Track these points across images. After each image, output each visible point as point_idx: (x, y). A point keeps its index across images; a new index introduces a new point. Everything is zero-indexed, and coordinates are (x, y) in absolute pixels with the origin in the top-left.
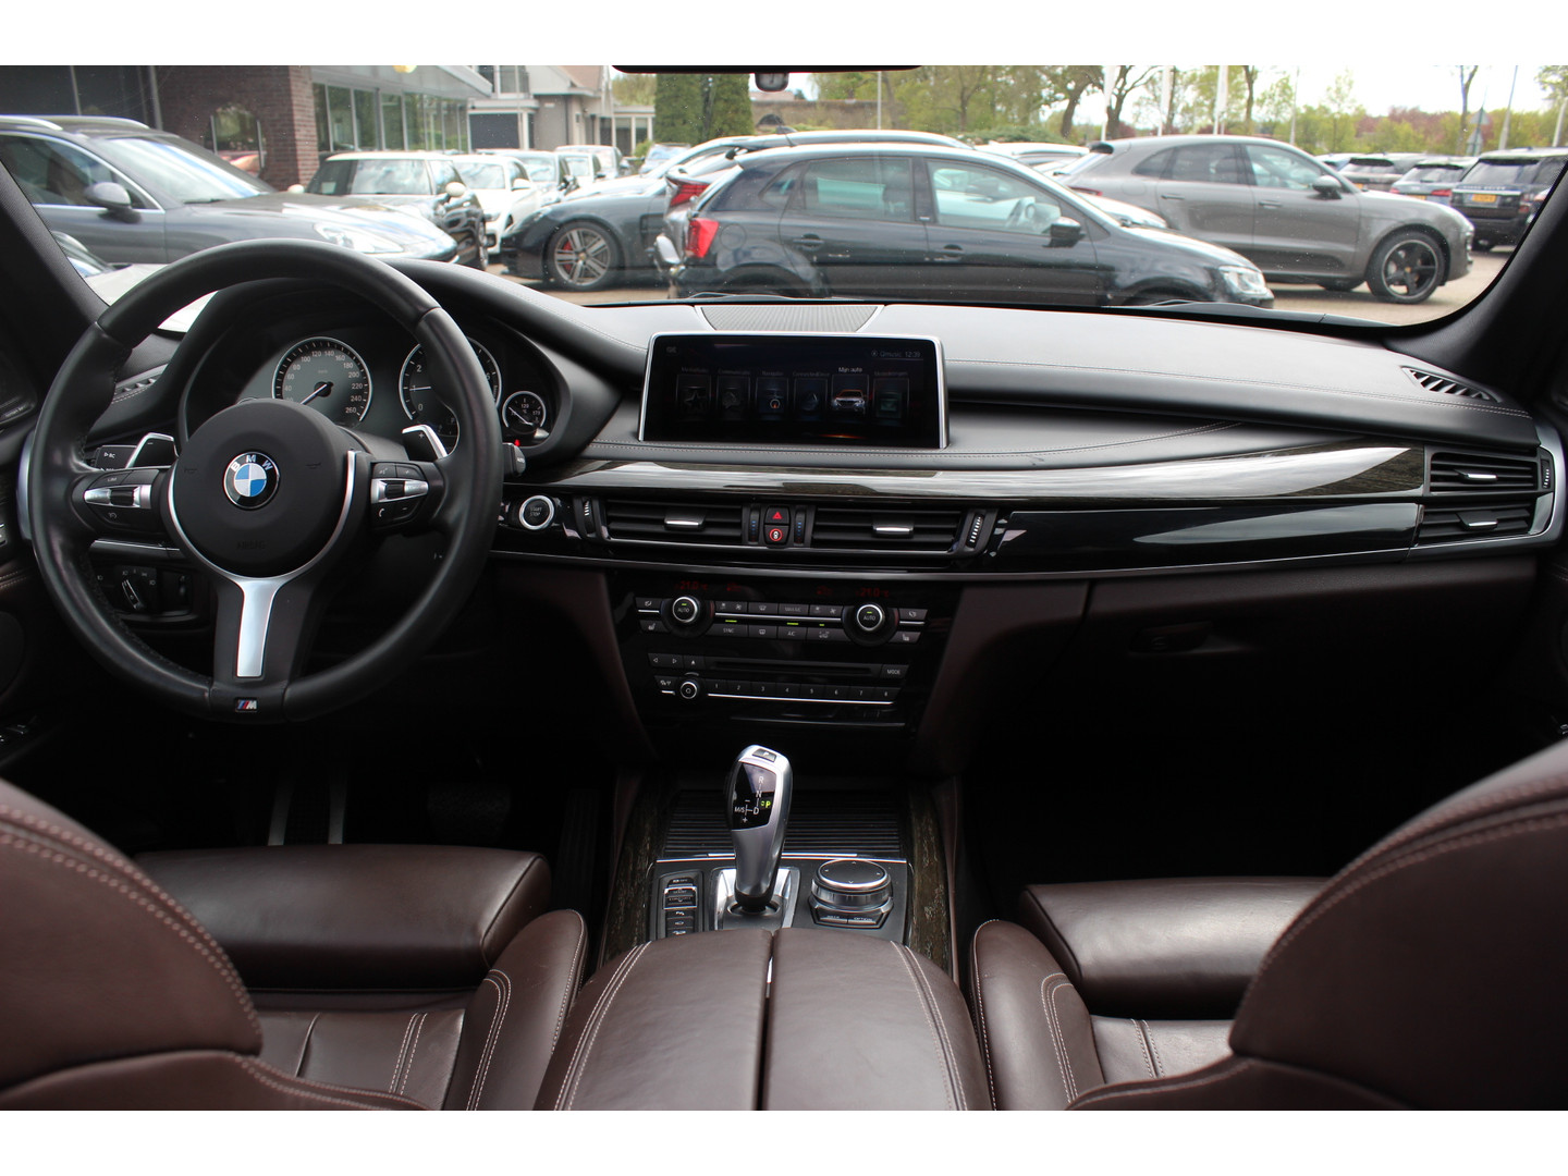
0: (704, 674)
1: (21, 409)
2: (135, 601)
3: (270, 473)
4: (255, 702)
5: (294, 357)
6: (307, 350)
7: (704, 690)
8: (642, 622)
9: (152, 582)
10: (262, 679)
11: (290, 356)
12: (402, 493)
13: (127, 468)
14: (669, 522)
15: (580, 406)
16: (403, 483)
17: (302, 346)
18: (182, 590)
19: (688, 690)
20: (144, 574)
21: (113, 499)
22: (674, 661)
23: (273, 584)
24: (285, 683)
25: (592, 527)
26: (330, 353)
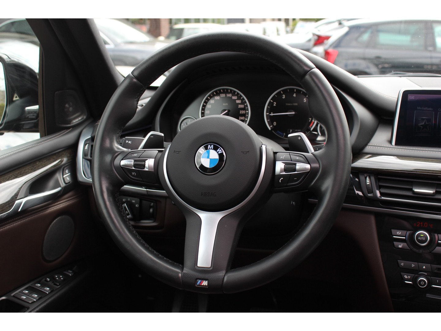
0: (430, 274)
1: (80, 118)
2: (128, 214)
3: (221, 155)
4: (207, 282)
5: (211, 97)
6: (218, 93)
7: (430, 282)
8: (395, 243)
9: (137, 206)
10: (211, 269)
11: (209, 96)
12: (295, 170)
13: (139, 149)
14: (415, 190)
15: (363, 126)
16: (295, 164)
17: (216, 91)
18: (151, 210)
19: (422, 283)
20: (134, 201)
21: (135, 166)
22: (413, 266)
23: (218, 216)
24: (224, 272)
25: (371, 191)
26: (229, 95)
